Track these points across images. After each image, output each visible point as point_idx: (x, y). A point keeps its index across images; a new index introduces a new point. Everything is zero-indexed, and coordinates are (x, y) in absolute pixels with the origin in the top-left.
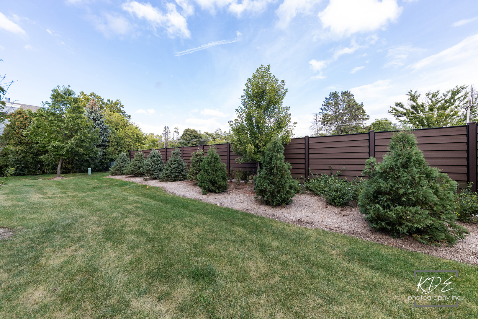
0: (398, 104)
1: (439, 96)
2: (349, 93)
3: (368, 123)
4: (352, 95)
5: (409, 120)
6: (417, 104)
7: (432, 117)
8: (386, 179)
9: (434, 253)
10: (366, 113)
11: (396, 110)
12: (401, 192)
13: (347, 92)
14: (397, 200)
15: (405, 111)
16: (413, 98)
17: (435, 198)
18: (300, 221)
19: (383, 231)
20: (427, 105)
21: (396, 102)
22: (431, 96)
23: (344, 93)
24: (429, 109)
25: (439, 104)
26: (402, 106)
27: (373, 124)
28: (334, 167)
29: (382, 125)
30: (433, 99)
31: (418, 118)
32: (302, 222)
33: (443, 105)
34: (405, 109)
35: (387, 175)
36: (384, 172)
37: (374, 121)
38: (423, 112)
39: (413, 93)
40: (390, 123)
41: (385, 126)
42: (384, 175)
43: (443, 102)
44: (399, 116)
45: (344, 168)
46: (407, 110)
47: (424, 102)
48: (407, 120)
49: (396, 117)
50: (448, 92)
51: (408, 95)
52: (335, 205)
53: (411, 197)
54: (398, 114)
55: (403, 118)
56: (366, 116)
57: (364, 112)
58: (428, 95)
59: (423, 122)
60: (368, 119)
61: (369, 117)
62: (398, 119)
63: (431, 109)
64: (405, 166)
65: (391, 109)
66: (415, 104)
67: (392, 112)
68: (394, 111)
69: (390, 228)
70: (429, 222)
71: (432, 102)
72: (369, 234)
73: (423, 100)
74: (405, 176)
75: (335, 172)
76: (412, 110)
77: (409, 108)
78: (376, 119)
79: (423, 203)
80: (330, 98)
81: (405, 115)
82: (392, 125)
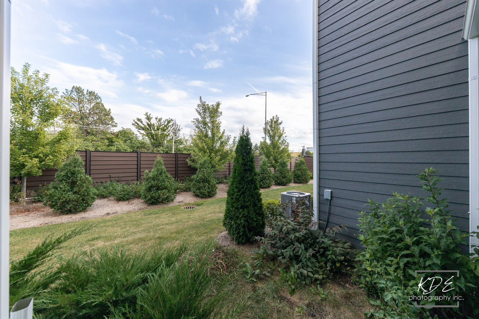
0: (139, 120)
1: (162, 121)
2: (96, 94)
3: (116, 130)
4: (100, 98)
5: (146, 134)
6: (151, 123)
7: (158, 135)
8: (154, 180)
9: (169, 206)
10: (114, 121)
11: (138, 124)
12: (160, 185)
13: (94, 93)
14: (158, 189)
15: (143, 126)
16: (149, 118)
17: (169, 186)
18: (108, 214)
19: (153, 204)
20: (156, 125)
21: (138, 118)
22: (158, 120)
23: (90, 93)
24: (157, 129)
25: (162, 127)
26: (142, 122)
27: (120, 132)
28: (112, 175)
29: (128, 133)
30: (159, 122)
31: (151, 133)
32: (109, 214)
33: (163, 128)
34: (143, 125)
35: (155, 179)
36: (153, 178)
37: (121, 129)
38: (154, 130)
39: (148, 114)
40: (133, 134)
41: (129, 136)
42: (153, 179)
43: (163, 126)
44: (139, 129)
45: (121, 175)
46: (144, 126)
47: (154, 122)
48: (145, 133)
49: (138, 129)
50: (166, 120)
51: (145, 115)
52: (124, 200)
53: (163, 186)
54: (139, 128)
55: (142, 132)
56: (114, 123)
57: (112, 119)
58: (156, 119)
59: (154, 137)
60: (116, 126)
61: (116, 125)
62: (139, 132)
63: (158, 129)
64: (161, 174)
65: (134, 122)
66: (149, 123)
67: (135, 125)
68: (136, 124)
69: (155, 201)
70: (168, 195)
71: (158, 124)
72: (148, 207)
73: (153, 121)
74: (161, 178)
75: (114, 179)
76: (148, 127)
77: (146, 124)
78: (122, 128)
79: (166, 188)
80: (72, 91)
81: (143, 129)
82: (134, 135)
